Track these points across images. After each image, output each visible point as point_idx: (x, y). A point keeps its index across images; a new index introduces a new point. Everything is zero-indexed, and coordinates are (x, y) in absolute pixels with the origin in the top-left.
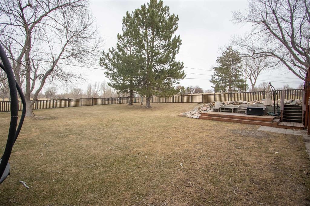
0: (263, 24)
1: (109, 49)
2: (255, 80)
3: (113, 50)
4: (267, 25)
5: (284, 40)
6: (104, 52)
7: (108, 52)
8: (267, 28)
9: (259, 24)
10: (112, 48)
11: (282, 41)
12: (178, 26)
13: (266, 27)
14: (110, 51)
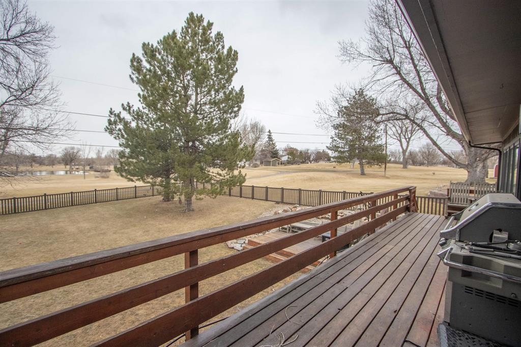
0: (389, 65)
1: (123, 105)
2: (408, 142)
3: (129, 106)
4: (395, 68)
5: (425, 94)
6: (113, 110)
7: (121, 109)
8: (396, 72)
9: (384, 64)
10: (127, 104)
11: (420, 95)
12: (237, 68)
13: (394, 71)
14: (124, 109)
